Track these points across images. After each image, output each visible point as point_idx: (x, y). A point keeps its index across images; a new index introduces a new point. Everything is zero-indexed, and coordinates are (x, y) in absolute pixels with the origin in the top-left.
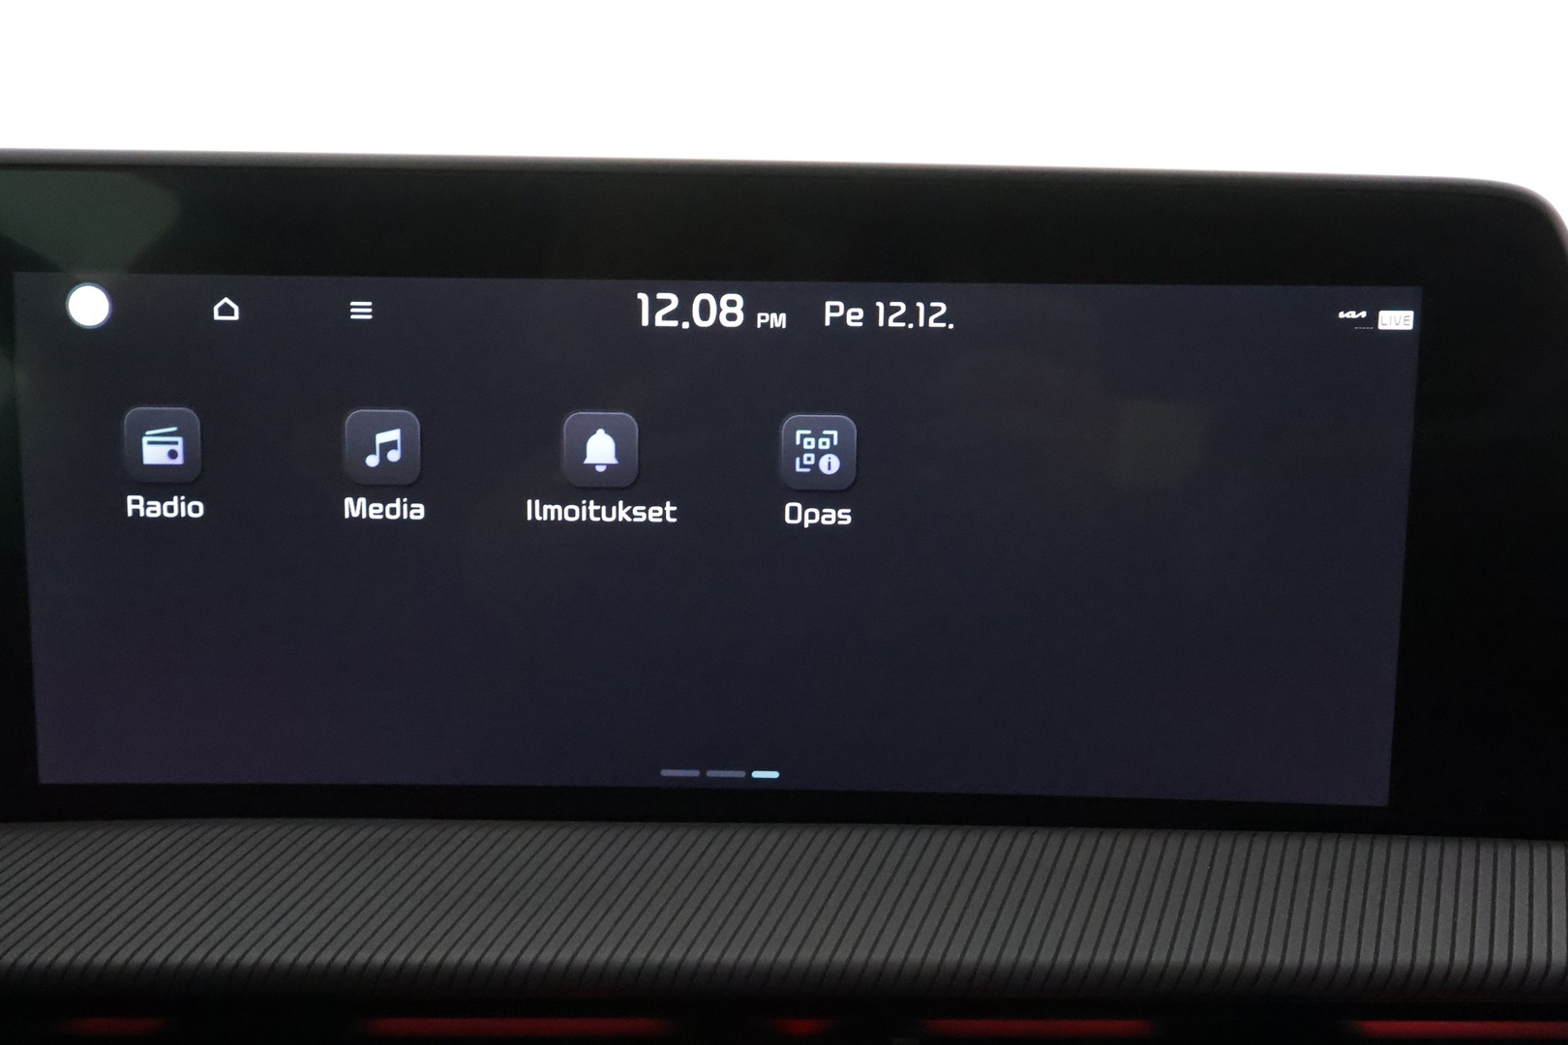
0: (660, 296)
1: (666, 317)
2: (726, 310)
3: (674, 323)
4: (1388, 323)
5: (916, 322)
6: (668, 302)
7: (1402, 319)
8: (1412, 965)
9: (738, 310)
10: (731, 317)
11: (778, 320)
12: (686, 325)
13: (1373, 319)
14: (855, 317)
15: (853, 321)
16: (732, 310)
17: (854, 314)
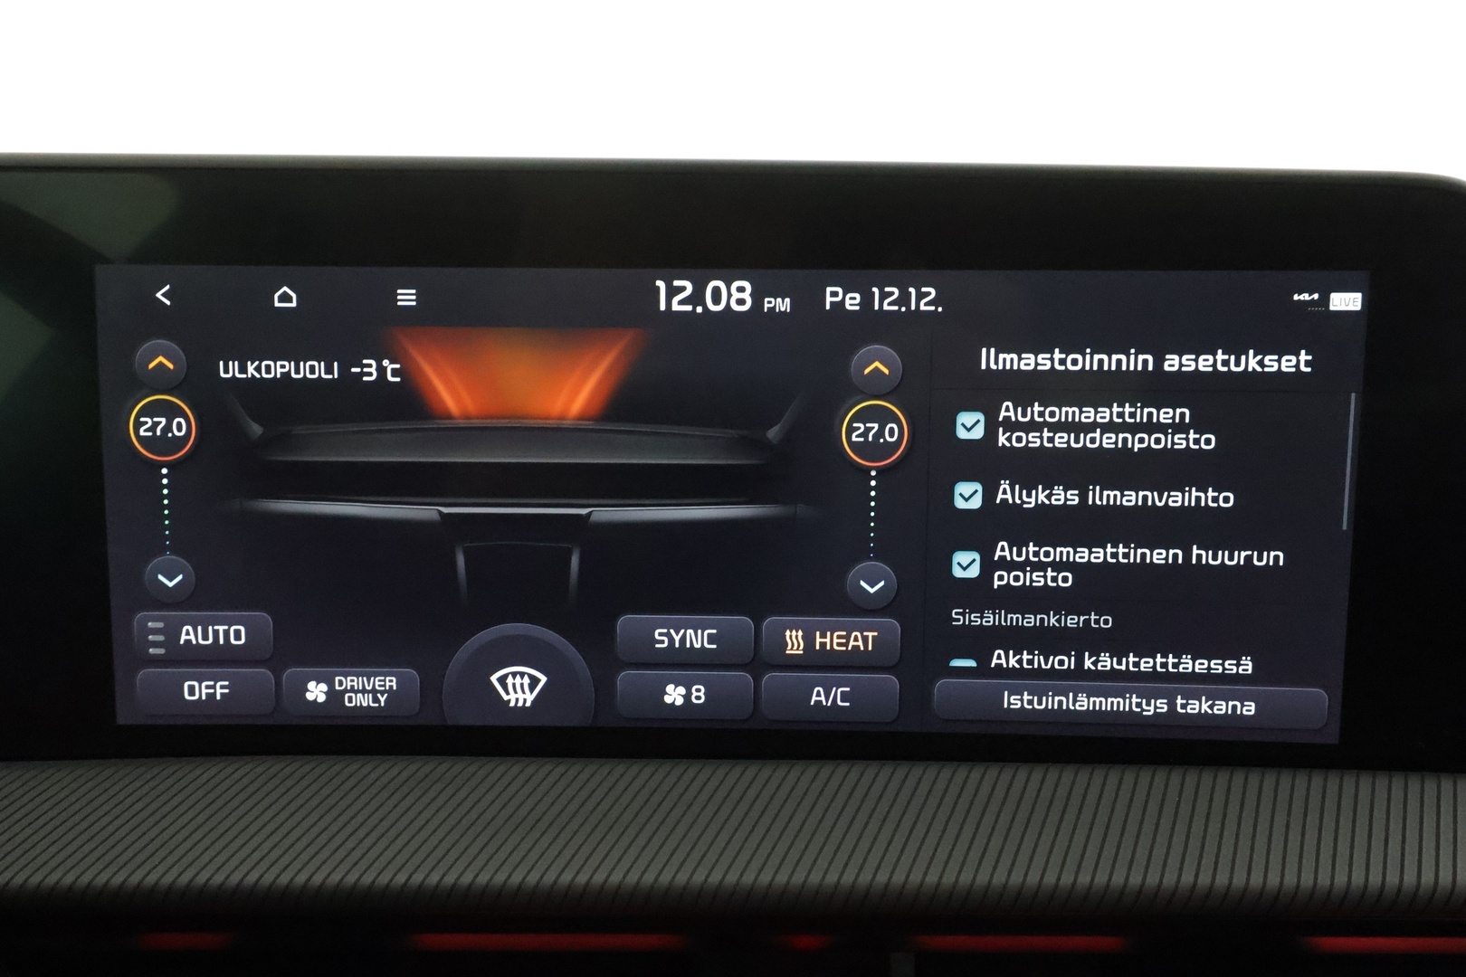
0: (677, 283)
1: (681, 302)
2: (736, 295)
3: (689, 308)
4: (1339, 304)
5: (908, 305)
6: (683, 289)
7: (1352, 301)
8: (1366, 887)
9: (746, 296)
10: (741, 302)
11: (783, 305)
12: (699, 309)
13: (1325, 300)
14: (852, 302)
15: (850, 305)
16: (741, 295)
17: (851, 298)
